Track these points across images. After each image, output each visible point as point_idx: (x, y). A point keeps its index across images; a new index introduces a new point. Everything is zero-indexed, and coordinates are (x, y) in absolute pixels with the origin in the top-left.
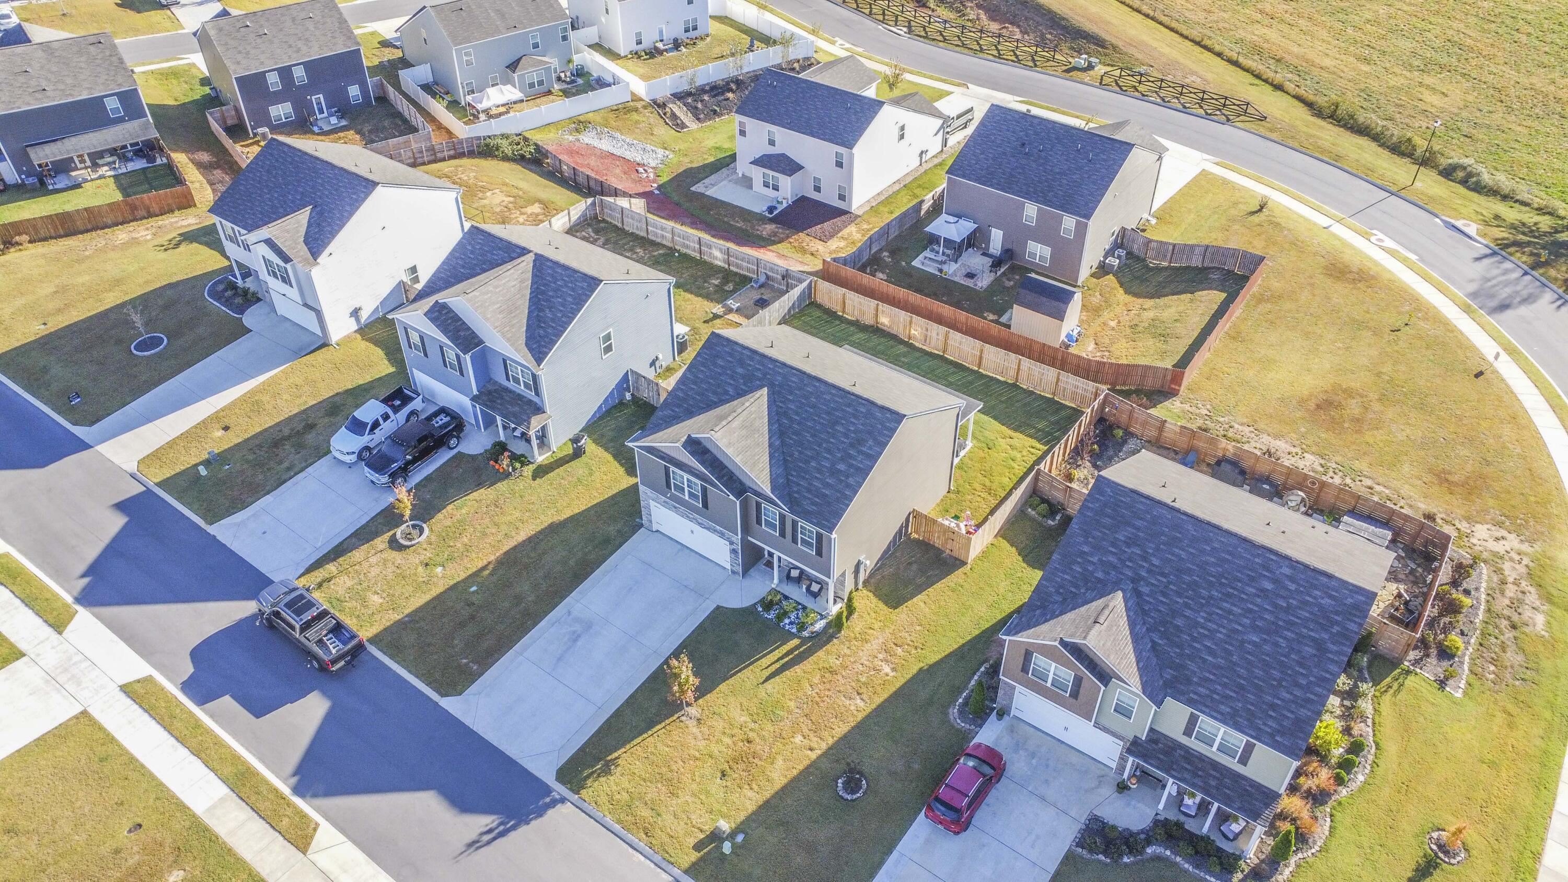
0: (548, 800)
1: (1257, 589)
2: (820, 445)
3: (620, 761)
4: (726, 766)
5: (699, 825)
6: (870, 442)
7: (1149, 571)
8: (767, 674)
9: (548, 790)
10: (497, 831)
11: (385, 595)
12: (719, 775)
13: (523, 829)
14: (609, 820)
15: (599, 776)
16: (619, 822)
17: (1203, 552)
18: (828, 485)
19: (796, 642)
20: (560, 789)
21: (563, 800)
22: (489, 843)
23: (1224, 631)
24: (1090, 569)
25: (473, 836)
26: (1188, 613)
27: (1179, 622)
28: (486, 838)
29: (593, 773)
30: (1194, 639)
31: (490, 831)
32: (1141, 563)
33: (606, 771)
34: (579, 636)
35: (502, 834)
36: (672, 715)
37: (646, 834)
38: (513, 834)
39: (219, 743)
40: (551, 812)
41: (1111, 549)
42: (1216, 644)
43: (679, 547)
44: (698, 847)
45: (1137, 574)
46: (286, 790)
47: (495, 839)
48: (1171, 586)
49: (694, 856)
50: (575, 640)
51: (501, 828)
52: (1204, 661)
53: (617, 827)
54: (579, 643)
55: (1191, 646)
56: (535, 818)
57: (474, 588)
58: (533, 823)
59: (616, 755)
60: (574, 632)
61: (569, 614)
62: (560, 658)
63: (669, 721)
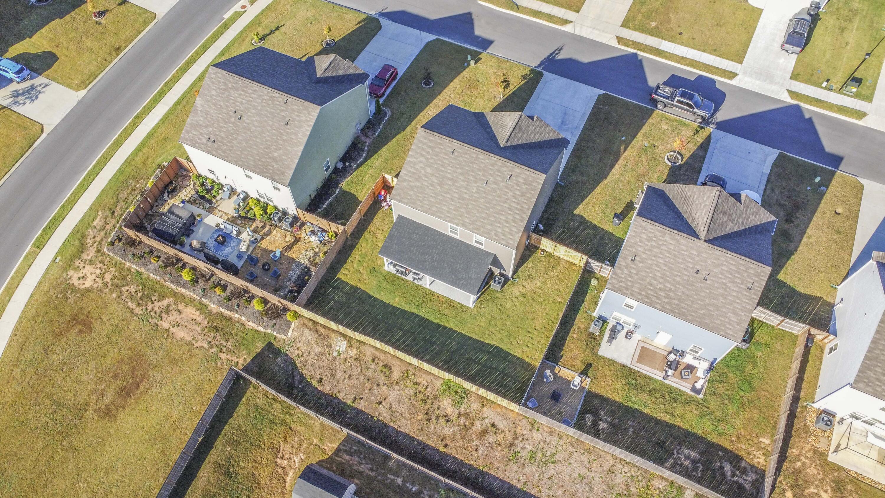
5: (482, 65)
10: (554, 55)
11: (663, 129)
12: (480, 81)
13: (546, 56)
15: (526, 75)
16: (512, 63)
20: (540, 69)
21: (536, 67)
22: (555, 51)
25: (562, 52)
28: (557, 52)
31: (557, 54)
33: (524, 77)
34: (562, 124)
35: (552, 54)
38: (549, 54)
39: (678, 62)
40: (539, 63)
44: (480, 59)
46: (639, 53)
47: (554, 52)
49: (480, 56)
50: (563, 122)
54: (560, 121)
56: (543, 60)
57: (623, 138)
58: (543, 59)
59: (524, 82)
60: (565, 125)
61: (572, 133)
62: (565, 114)
63: (507, 96)
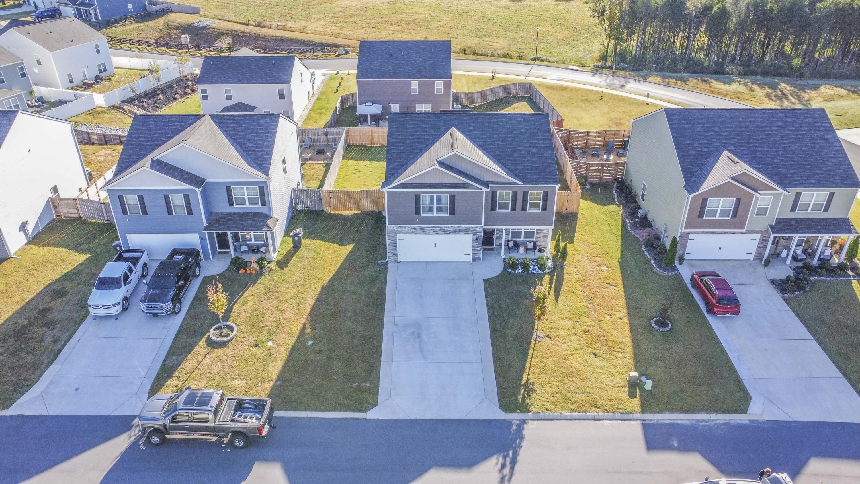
0: (514, 427)
1: (777, 127)
2: (511, 145)
3: (531, 380)
4: (591, 350)
5: (618, 385)
6: (539, 133)
7: (726, 139)
8: (553, 297)
9: (508, 424)
10: (508, 463)
11: (243, 377)
12: (593, 356)
13: (522, 453)
14: (565, 414)
15: (529, 396)
16: (573, 411)
17: (740, 121)
18: (534, 162)
19: (547, 278)
20: (515, 417)
21: (524, 422)
22: (511, 472)
23: (781, 150)
24: (699, 149)
25: (497, 475)
26: (759, 149)
27: (758, 154)
28: (507, 471)
29: (523, 395)
30: (772, 158)
31: (503, 466)
32: (718, 137)
33: (530, 390)
34: (418, 333)
35: (514, 462)
36: (530, 342)
37: (596, 407)
38: (519, 458)
40: (525, 432)
41: (699, 137)
42: (783, 157)
43: (424, 263)
44: (632, 395)
45: (722, 143)
47: (512, 468)
48: (741, 142)
49: (636, 401)
50: (419, 337)
51: (508, 460)
52: (785, 166)
53: (575, 415)
54: (424, 337)
55: (774, 162)
56: (521, 441)
57: (310, 343)
58: (523, 444)
59: (524, 379)
60: (413, 333)
61: (397, 325)
62: (422, 351)
63: (532, 345)
